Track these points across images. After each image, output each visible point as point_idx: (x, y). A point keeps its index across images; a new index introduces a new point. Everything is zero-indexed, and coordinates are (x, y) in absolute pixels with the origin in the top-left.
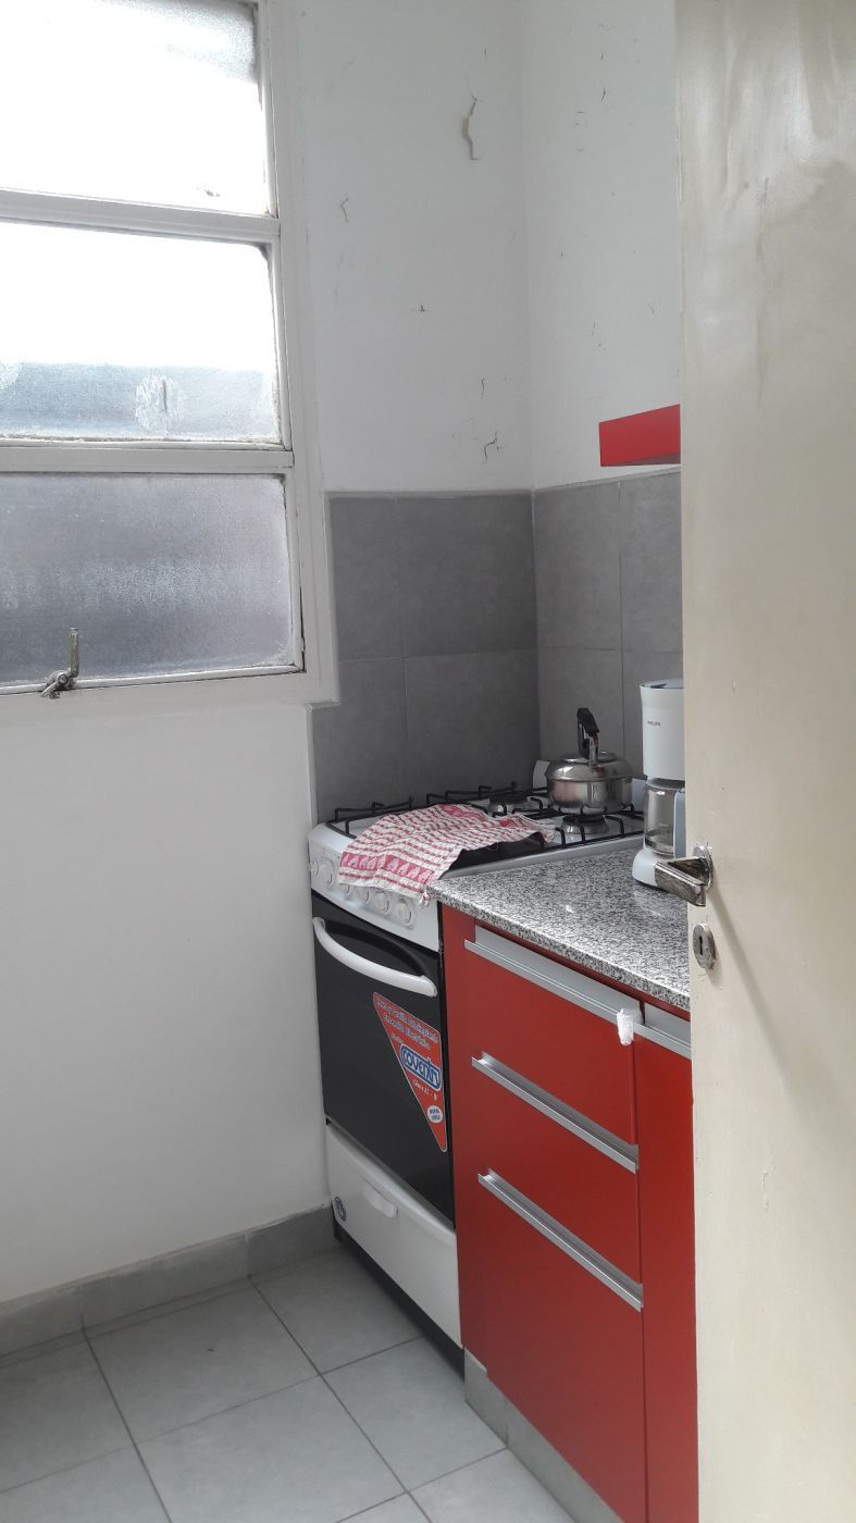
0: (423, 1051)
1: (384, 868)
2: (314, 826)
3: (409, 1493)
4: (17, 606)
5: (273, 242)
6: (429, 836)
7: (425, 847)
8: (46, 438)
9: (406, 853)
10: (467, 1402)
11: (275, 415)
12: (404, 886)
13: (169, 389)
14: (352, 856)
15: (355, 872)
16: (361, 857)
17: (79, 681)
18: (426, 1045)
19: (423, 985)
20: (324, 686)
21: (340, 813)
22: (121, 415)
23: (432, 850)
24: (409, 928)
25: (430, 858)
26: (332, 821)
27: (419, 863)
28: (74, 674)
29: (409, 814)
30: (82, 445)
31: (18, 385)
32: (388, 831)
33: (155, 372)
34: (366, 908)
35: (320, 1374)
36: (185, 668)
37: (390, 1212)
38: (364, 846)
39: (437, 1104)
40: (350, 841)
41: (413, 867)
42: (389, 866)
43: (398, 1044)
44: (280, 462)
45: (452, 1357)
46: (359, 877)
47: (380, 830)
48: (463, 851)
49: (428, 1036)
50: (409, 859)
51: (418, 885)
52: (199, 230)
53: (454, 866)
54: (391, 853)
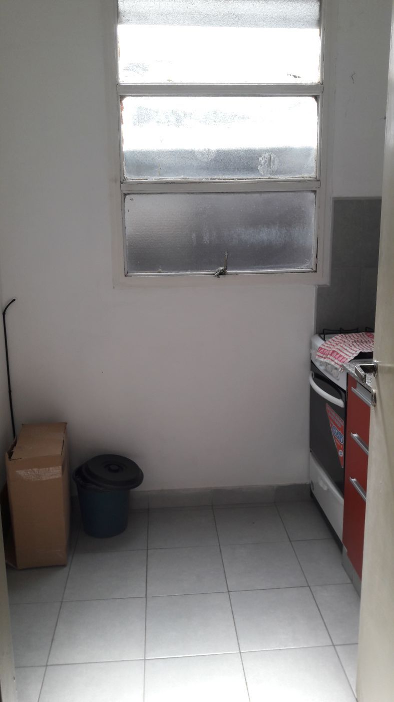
0: (339, 429)
1: (331, 355)
2: (314, 335)
3: (309, 587)
4: (208, 241)
5: (320, 95)
6: (351, 345)
7: (348, 349)
8: (224, 179)
9: (340, 350)
10: (343, 565)
11: (315, 166)
12: (336, 363)
13: (272, 158)
14: (322, 348)
15: (321, 355)
16: (325, 349)
17: (228, 271)
18: (340, 426)
19: (340, 403)
20: (325, 278)
21: (324, 331)
22: (252, 169)
23: (350, 350)
24: (338, 380)
25: (348, 353)
26: (321, 334)
27: (343, 355)
28: (226, 269)
29: (350, 335)
30: (237, 182)
31: (215, 160)
32: (337, 340)
33: (267, 151)
34: (326, 370)
35: (290, 541)
36: (268, 268)
37: (325, 488)
38: (327, 345)
39: (341, 449)
40: (323, 342)
41: (341, 356)
42: (333, 354)
43: (332, 425)
44: (314, 186)
45: (339, 545)
46: (322, 357)
47: (336, 340)
48: (361, 353)
49: (340, 423)
50: (341, 353)
51: (340, 363)
52: (289, 93)
53: (356, 358)
54: (334, 349)
